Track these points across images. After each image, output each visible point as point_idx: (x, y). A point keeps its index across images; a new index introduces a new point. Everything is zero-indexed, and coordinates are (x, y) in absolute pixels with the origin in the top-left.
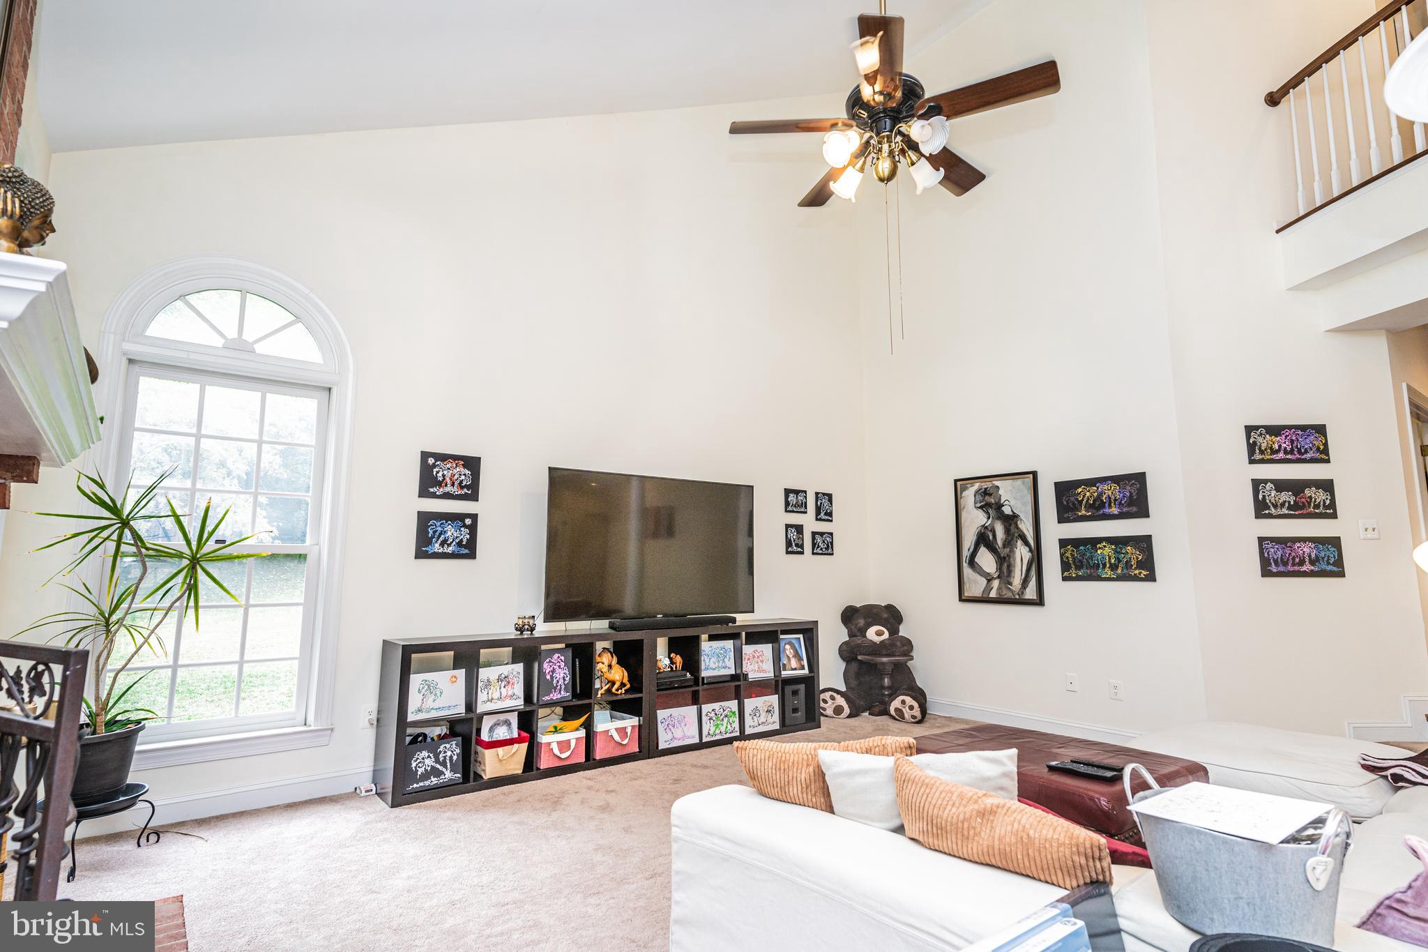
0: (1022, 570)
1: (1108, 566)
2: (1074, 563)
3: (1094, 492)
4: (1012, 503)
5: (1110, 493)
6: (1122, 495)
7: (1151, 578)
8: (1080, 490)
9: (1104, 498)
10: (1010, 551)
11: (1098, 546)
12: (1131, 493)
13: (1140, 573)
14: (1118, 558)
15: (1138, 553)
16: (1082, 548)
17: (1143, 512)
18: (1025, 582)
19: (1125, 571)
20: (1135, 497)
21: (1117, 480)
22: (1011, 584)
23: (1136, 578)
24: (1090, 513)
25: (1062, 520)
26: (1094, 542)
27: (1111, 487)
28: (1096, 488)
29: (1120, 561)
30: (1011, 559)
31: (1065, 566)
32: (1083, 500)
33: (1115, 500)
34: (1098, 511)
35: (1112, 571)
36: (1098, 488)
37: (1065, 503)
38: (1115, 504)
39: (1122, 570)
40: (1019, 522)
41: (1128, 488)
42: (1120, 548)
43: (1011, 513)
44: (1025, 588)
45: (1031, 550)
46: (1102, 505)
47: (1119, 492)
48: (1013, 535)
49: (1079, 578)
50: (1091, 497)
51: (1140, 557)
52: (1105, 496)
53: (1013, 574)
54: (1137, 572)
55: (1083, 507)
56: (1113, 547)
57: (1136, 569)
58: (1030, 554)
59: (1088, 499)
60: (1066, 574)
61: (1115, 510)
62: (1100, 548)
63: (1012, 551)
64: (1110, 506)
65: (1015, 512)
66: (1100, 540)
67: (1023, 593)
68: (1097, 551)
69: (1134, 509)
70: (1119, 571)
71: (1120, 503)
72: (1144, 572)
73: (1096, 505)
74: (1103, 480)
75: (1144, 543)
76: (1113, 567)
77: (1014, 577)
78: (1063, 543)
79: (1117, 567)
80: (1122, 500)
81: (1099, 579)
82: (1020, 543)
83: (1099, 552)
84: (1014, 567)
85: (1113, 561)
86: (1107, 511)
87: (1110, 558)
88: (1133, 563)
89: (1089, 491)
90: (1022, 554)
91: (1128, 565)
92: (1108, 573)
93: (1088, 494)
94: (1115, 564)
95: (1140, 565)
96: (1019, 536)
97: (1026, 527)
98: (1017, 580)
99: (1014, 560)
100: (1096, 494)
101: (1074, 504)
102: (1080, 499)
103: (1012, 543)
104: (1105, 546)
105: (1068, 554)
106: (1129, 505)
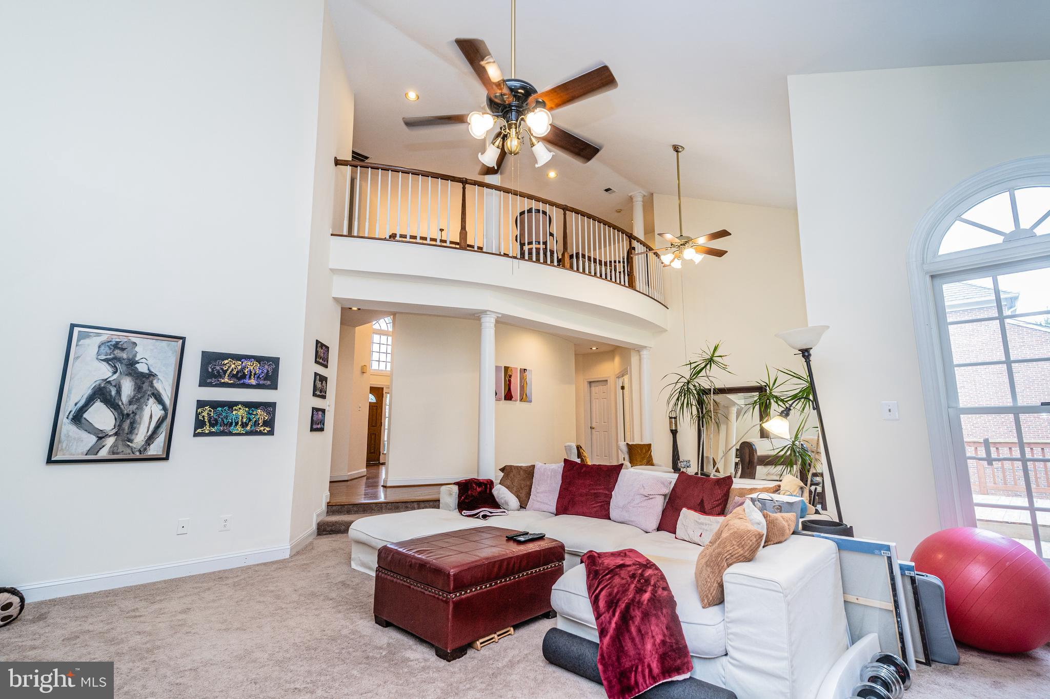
0: (149, 427)
1: (240, 424)
2: (209, 421)
3: (239, 366)
4: (150, 362)
5: (252, 368)
6: (261, 371)
7: (271, 433)
8: (226, 362)
9: (246, 372)
10: (137, 408)
11: (234, 408)
12: (268, 371)
13: (264, 430)
14: (249, 418)
15: (265, 415)
16: (220, 409)
17: (274, 387)
18: (150, 439)
19: (253, 428)
20: (270, 374)
21: (259, 359)
22: (131, 441)
23: (260, 433)
24: (232, 382)
25: (203, 383)
26: (231, 405)
27: (253, 364)
28: (241, 363)
29: (250, 420)
30: (137, 417)
31: (199, 423)
32: (228, 370)
33: (255, 374)
34: (240, 380)
35: (242, 428)
36: (242, 363)
37: (210, 370)
38: (254, 377)
39: (251, 427)
40: (155, 382)
41: (266, 367)
42: (252, 410)
43: (147, 372)
44: (149, 445)
45: (165, 408)
46: (244, 376)
47: (259, 368)
48: (145, 392)
49: (211, 434)
50: (235, 368)
51: (266, 418)
52: (247, 370)
53: (136, 431)
54: (262, 428)
55: (227, 375)
56: (247, 409)
57: (262, 426)
58: (163, 412)
59: (233, 370)
60: (199, 431)
61: (253, 382)
62: (235, 410)
63: (140, 408)
64: (250, 378)
65: (153, 371)
66: (236, 404)
67: (145, 449)
68: (232, 412)
69: (269, 383)
70: (248, 428)
71: (258, 377)
72: (268, 429)
73: (239, 376)
74: (248, 357)
75: (270, 407)
76: (244, 425)
77: (137, 434)
78: (201, 404)
79: (247, 425)
80: (260, 375)
81: (230, 434)
82: (152, 401)
83: (234, 413)
84: (140, 424)
85: (244, 420)
86: (247, 381)
87: (242, 418)
88: (260, 422)
89: (234, 364)
90: (152, 411)
91: (256, 423)
92: (239, 429)
93: (233, 366)
94: (246, 423)
95: (266, 423)
96: (153, 394)
97: (164, 387)
98: (140, 438)
99: (141, 418)
100: (239, 367)
101: (218, 372)
102: (225, 369)
103: (142, 400)
104: (240, 409)
105: (205, 414)
106: (265, 379)
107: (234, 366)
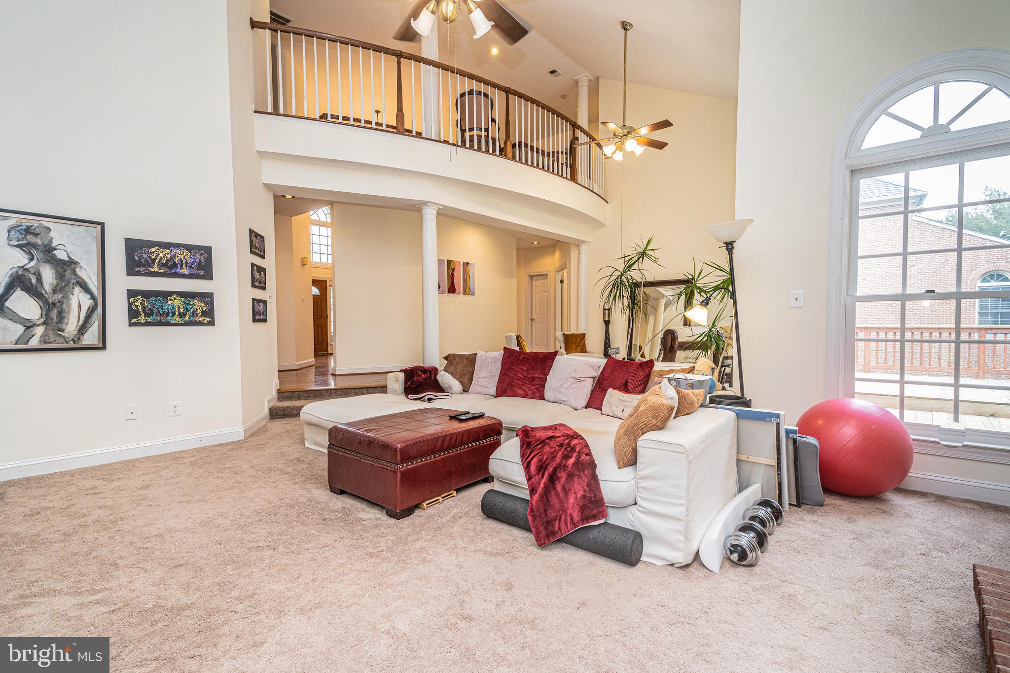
0: (79, 317)
1: (177, 314)
2: (144, 311)
3: (168, 254)
4: (69, 248)
5: (182, 257)
6: (192, 260)
7: (212, 323)
8: (153, 250)
9: (176, 260)
10: (63, 297)
11: (169, 298)
12: (200, 261)
13: (204, 320)
14: (187, 309)
15: (203, 305)
16: (153, 299)
17: (209, 276)
18: (83, 329)
19: (192, 318)
20: (203, 264)
21: (189, 248)
22: (63, 331)
23: (200, 324)
24: (162, 271)
25: (131, 272)
26: (166, 295)
27: (183, 253)
28: (169, 251)
29: (187, 310)
30: (64, 306)
31: (133, 313)
32: (156, 258)
33: (187, 263)
34: (170, 269)
35: (180, 318)
36: (171, 251)
37: (137, 258)
38: (186, 266)
39: (189, 318)
40: (77, 270)
41: (198, 256)
42: (188, 301)
43: (67, 259)
44: (83, 334)
45: (93, 297)
46: (175, 265)
47: (190, 257)
48: (69, 281)
49: (147, 324)
50: (164, 257)
51: (205, 308)
52: (177, 259)
53: (66, 320)
54: (201, 319)
55: (156, 264)
56: (183, 299)
57: (200, 316)
58: (92, 301)
59: (161, 258)
60: (134, 320)
61: (185, 271)
62: (170, 300)
63: (66, 297)
64: (181, 267)
65: (73, 258)
66: (171, 293)
67: (79, 339)
68: (167, 302)
69: (203, 272)
70: (187, 318)
71: (191, 267)
72: (207, 319)
73: (169, 265)
74: (177, 246)
75: (207, 298)
76: (182, 315)
77: (67, 324)
78: (132, 294)
79: (185, 315)
80: (192, 264)
81: (168, 324)
82: (77, 290)
83: (170, 302)
84: (69, 313)
85: (182, 310)
86: (179, 270)
87: (179, 308)
88: (198, 312)
89: (162, 252)
90: (78, 301)
91: (194, 314)
92: (177, 319)
93: (161, 254)
94: (183, 313)
95: (204, 314)
96: (78, 282)
97: (89, 273)
98: (71, 327)
99: (69, 307)
100: (169, 256)
101: (146, 260)
102: (153, 257)
103: (67, 289)
104: (175, 299)
105: (138, 303)
106: (198, 269)
107: (163, 255)
